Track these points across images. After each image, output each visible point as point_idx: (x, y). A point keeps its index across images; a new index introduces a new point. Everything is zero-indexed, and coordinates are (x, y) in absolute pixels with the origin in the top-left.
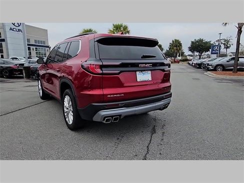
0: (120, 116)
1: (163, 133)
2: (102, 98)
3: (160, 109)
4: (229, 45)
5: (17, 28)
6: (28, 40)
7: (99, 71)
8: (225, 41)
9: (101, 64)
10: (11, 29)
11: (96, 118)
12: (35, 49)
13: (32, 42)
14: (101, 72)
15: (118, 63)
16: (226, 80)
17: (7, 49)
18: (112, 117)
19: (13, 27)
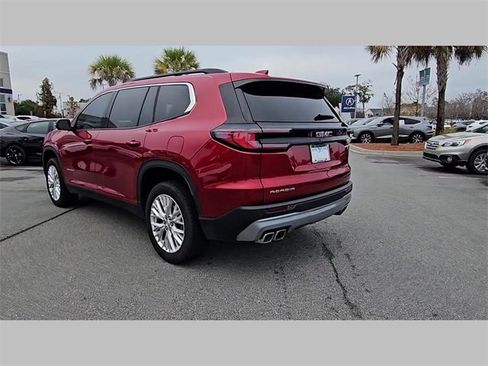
0: (287, 228)
1: (348, 256)
2: (261, 196)
3: (339, 213)
4: (367, 97)
7: (256, 144)
8: (361, 88)
9: (259, 130)
11: (246, 235)
14: (260, 146)
15: (287, 129)
16: (386, 158)
18: (275, 230)
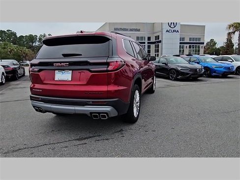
5: (173, 29)
6: (183, 39)
10: (167, 31)
12: (188, 47)
13: (187, 40)
17: (162, 49)
19: (169, 28)
